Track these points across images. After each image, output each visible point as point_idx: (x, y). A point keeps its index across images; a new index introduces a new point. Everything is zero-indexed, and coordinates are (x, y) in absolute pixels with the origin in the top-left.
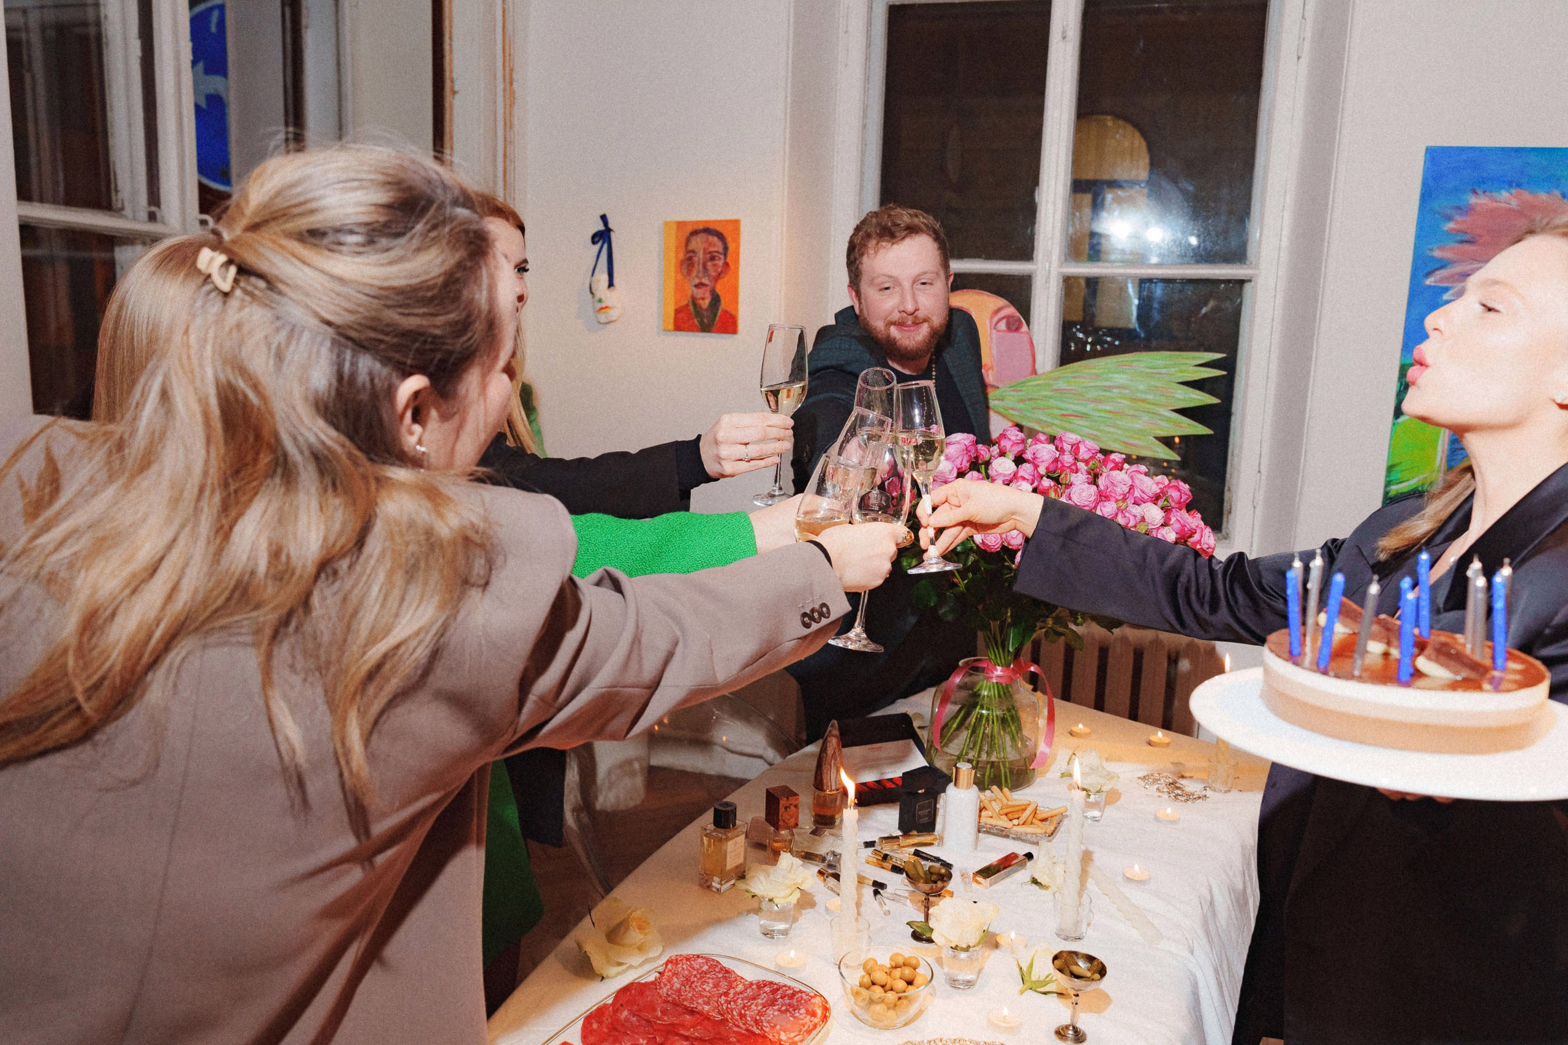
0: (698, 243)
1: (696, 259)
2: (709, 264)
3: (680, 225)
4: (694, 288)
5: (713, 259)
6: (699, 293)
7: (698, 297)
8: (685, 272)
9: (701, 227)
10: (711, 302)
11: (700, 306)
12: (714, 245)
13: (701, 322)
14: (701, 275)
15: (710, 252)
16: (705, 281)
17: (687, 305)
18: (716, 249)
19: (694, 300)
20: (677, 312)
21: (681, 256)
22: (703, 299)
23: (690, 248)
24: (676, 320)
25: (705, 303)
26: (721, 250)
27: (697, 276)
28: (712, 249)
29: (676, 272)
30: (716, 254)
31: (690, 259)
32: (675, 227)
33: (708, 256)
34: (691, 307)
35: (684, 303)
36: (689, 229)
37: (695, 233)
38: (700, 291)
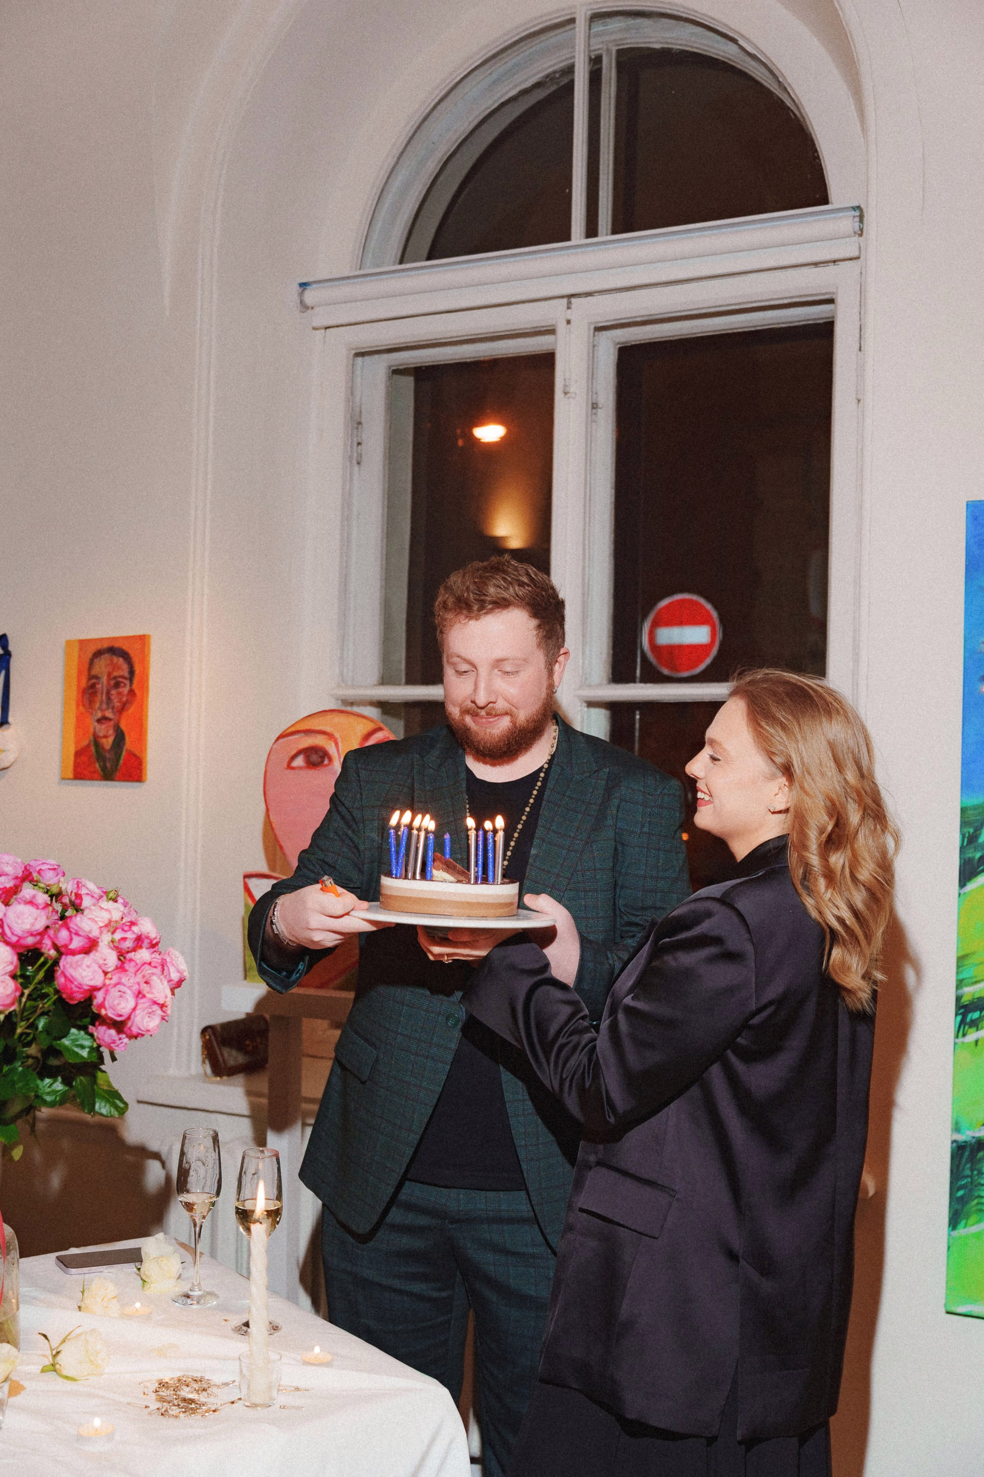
0: (102, 667)
1: (99, 686)
2: (113, 692)
3: (82, 643)
4: (96, 724)
5: (117, 685)
6: (101, 729)
7: (101, 734)
8: (86, 701)
9: (106, 645)
10: (115, 740)
11: (103, 748)
12: (119, 668)
13: (104, 768)
14: (104, 706)
15: (115, 678)
16: (109, 714)
17: (88, 746)
18: (121, 674)
19: (96, 741)
20: (78, 754)
21: (84, 683)
22: (106, 737)
23: (93, 672)
24: (76, 765)
25: (108, 743)
26: (127, 674)
27: (100, 709)
28: (115, 674)
29: (78, 706)
30: (120, 680)
31: (93, 686)
32: (77, 644)
33: (112, 682)
34: (93, 749)
35: (85, 743)
36: (92, 649)
37: (98, 654)
38: (103, 727)
